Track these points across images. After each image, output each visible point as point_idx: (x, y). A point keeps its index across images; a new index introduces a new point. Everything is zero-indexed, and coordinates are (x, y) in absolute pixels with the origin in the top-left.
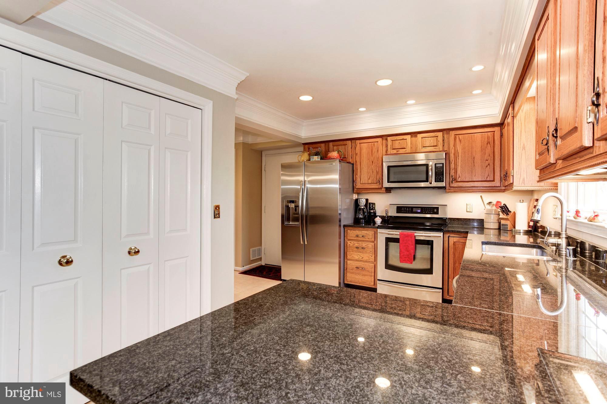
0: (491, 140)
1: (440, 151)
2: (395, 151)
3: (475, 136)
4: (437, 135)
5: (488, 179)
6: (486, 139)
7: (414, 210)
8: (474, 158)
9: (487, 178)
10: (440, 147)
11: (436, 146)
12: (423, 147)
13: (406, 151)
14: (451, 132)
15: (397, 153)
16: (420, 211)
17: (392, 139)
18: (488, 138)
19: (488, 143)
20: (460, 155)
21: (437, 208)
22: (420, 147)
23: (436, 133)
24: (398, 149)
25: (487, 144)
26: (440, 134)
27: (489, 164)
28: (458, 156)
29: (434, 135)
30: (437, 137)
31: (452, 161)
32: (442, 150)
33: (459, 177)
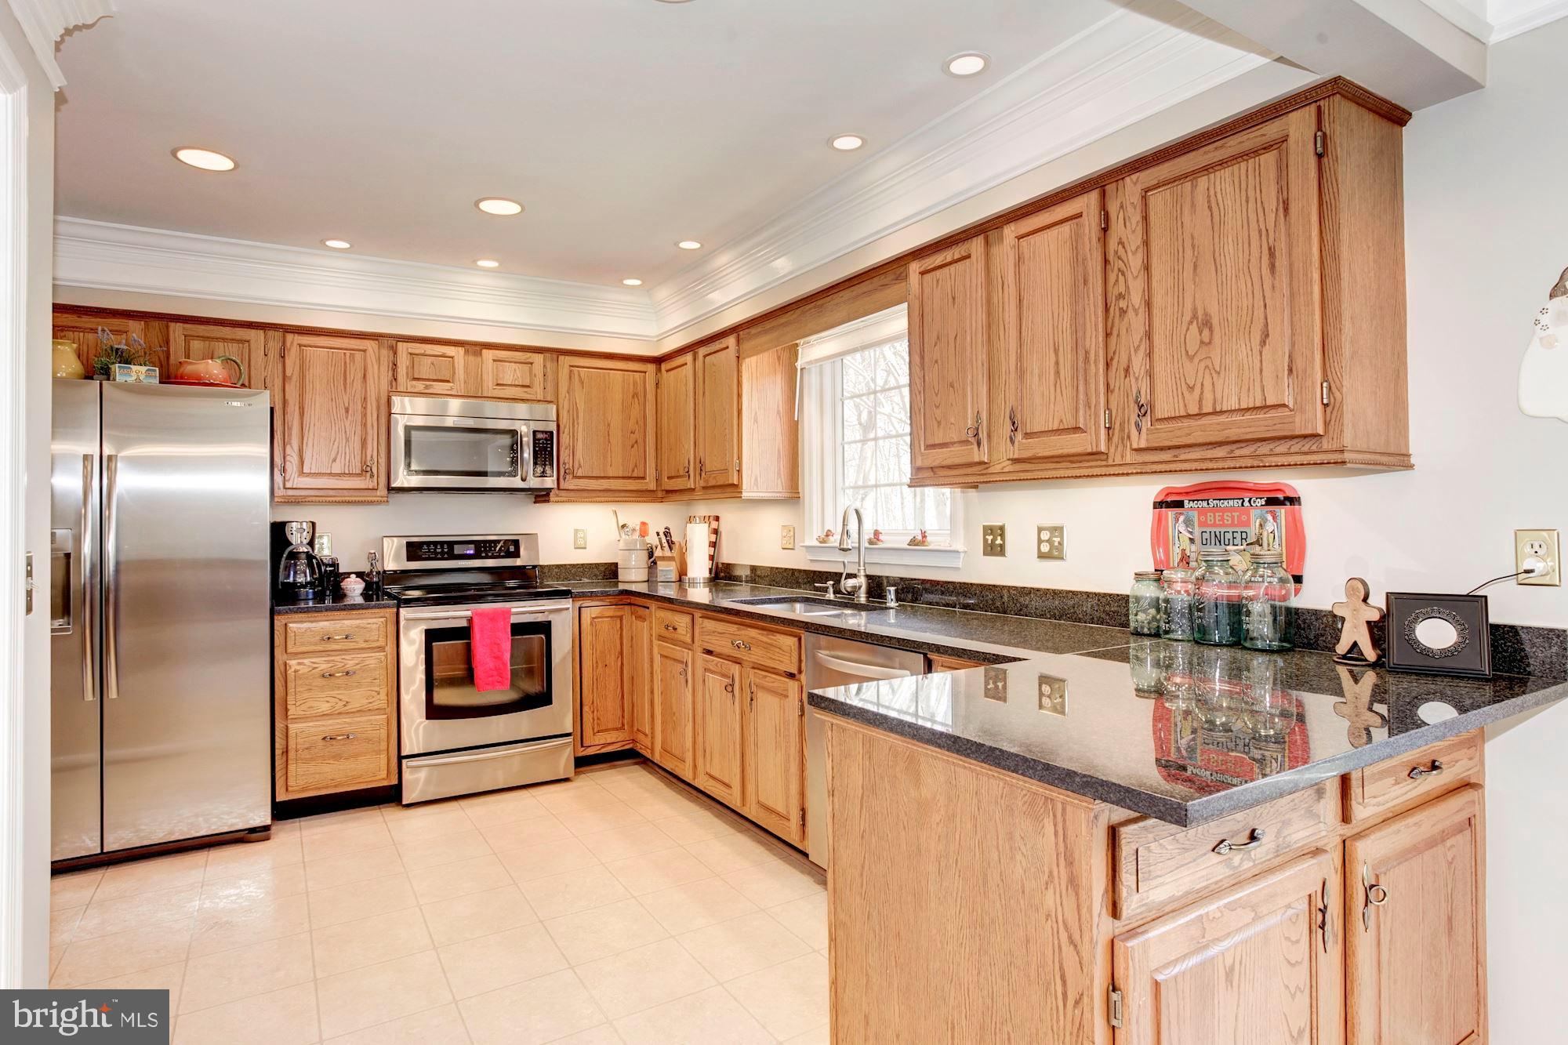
0: (640, 388)
1: (539, 401)
2: (420, 386)
3: (611, 375)
4: (530, 360)
5: (635, 475)
6: (632, 387)
7: (458, 550)
8: (609, 425)
9: (633, 471)
10: (539, 392)
11: (528, 386)
12: (498, 385)
13: (452, 389)
14: (563, 357)
15: (426, 391)
16: (472, 552)
17: (410, 351)
18: (635, 383)
19: (635, 395)
20: (581, 415)
21: (516, 543)
22: (490, 384)
23: (529, 355)
24: (429, 380)
25: (633, 397)
26: (538, 359)
27: (636, 442)
28: (578, 417)
29: (524, 357)
30: (532, 363)
31: (565, 427)
32: (542, 399)
33: (580, 466)
